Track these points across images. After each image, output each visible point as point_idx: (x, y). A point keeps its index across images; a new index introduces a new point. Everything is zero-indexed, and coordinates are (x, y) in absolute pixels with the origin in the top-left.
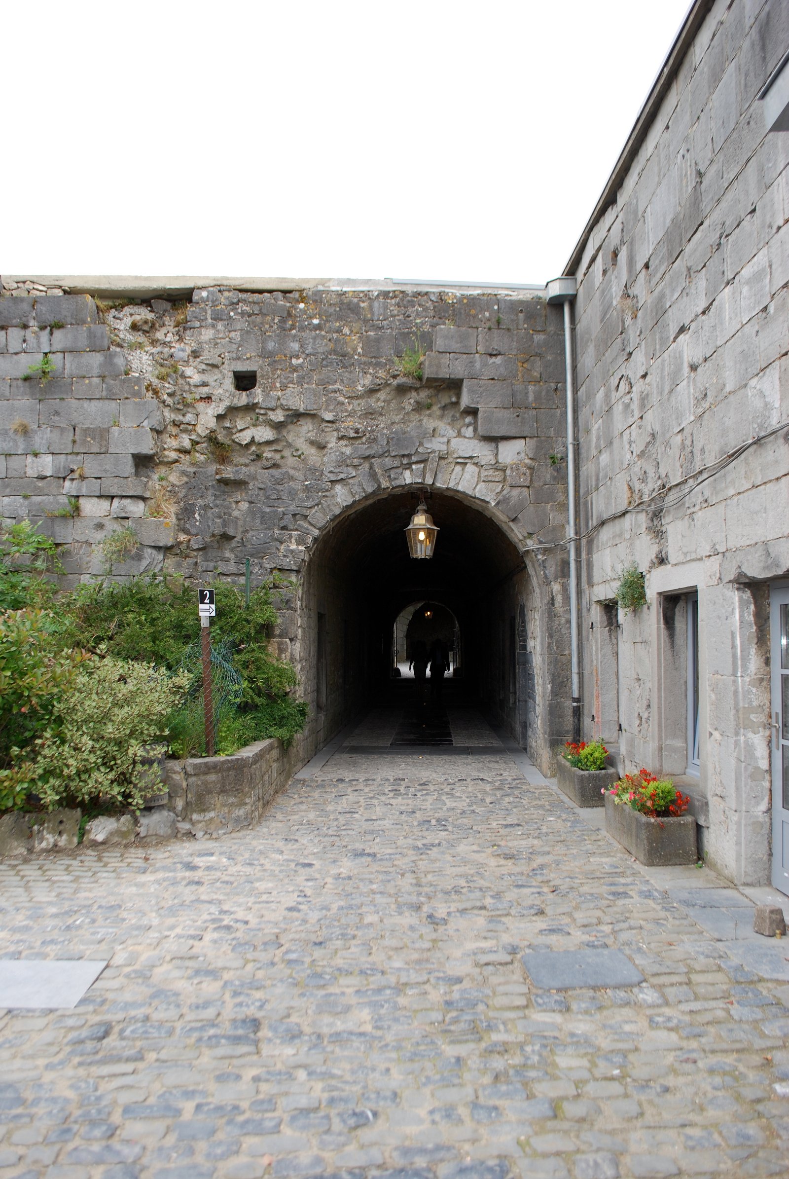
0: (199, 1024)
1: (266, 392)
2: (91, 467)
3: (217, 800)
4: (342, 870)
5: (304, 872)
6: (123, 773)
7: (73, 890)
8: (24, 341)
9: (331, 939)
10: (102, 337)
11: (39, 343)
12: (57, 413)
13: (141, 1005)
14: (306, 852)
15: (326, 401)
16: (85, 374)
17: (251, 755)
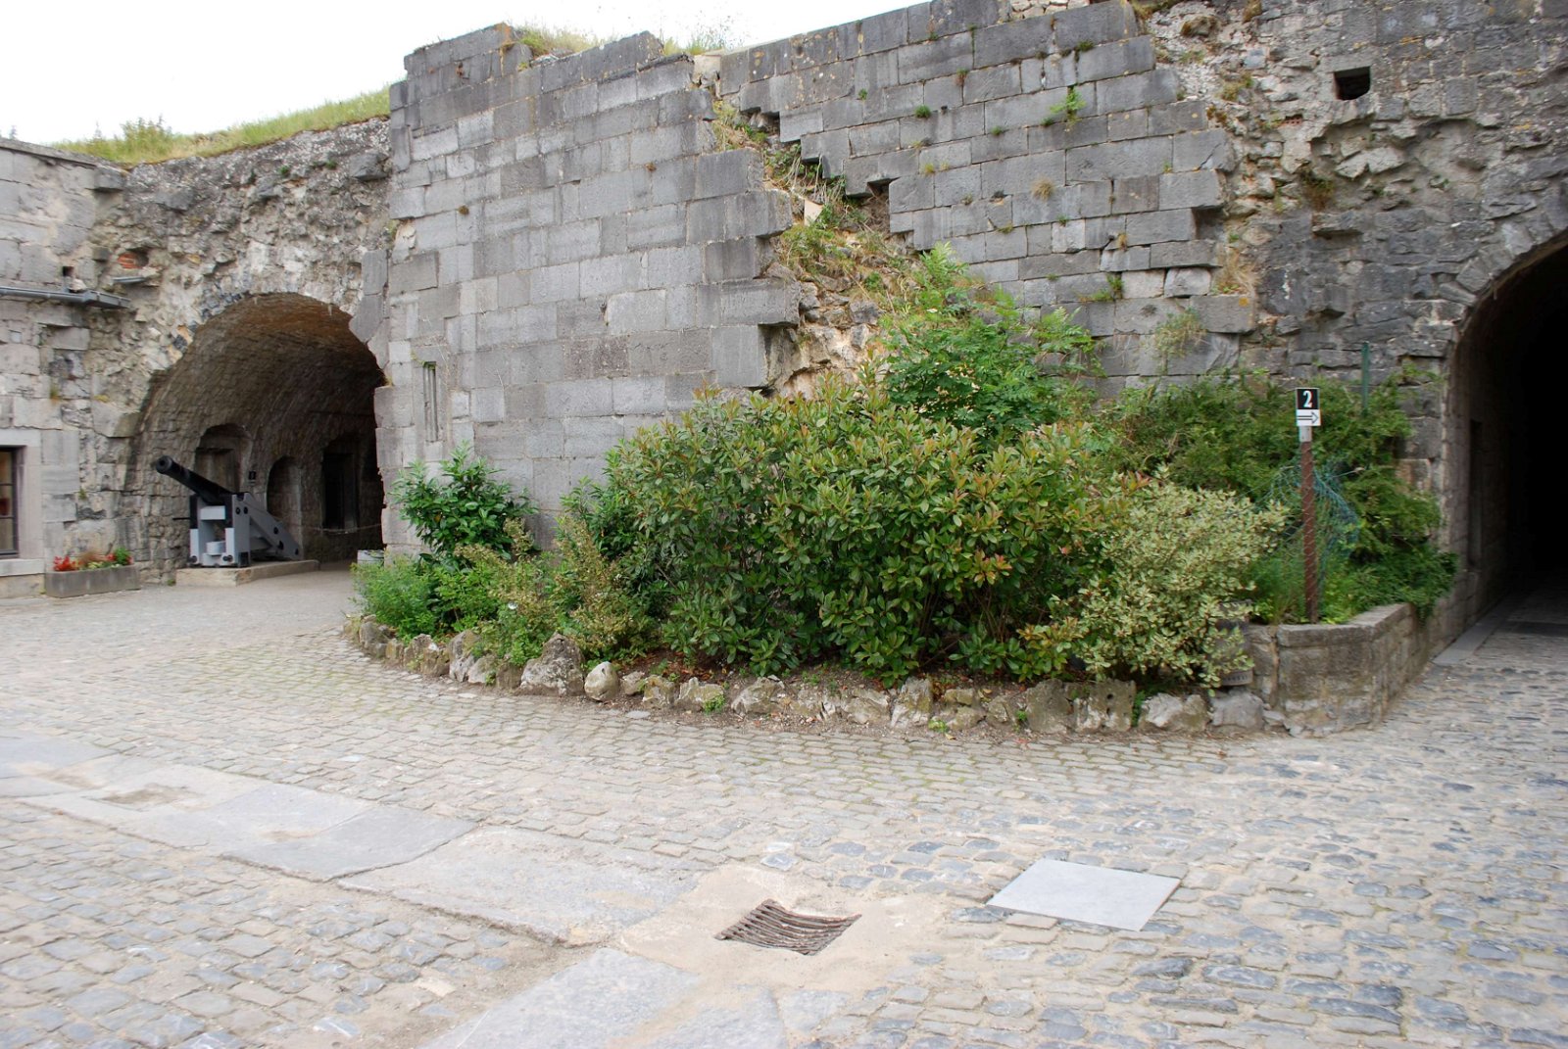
0: (1313, 981)
1: (1386, 98)
2: (1136, 231)
3: (1323, 685)
4: (1519, 800)
5: (1457, 798)
6: (1191, 639)
7: (1127, 785)
8: (1043, 75)
9: (1507, 897)
10: (1145, 53)
11: (1061, 75)
12: (1089, 164)
13: (1232, 943)
14: (1458, 770)
15: (1483, 97)
16: (1123, 106)
17: (1373, 624)
